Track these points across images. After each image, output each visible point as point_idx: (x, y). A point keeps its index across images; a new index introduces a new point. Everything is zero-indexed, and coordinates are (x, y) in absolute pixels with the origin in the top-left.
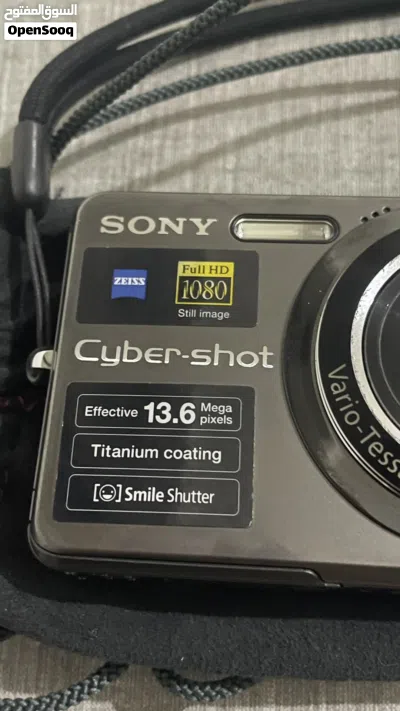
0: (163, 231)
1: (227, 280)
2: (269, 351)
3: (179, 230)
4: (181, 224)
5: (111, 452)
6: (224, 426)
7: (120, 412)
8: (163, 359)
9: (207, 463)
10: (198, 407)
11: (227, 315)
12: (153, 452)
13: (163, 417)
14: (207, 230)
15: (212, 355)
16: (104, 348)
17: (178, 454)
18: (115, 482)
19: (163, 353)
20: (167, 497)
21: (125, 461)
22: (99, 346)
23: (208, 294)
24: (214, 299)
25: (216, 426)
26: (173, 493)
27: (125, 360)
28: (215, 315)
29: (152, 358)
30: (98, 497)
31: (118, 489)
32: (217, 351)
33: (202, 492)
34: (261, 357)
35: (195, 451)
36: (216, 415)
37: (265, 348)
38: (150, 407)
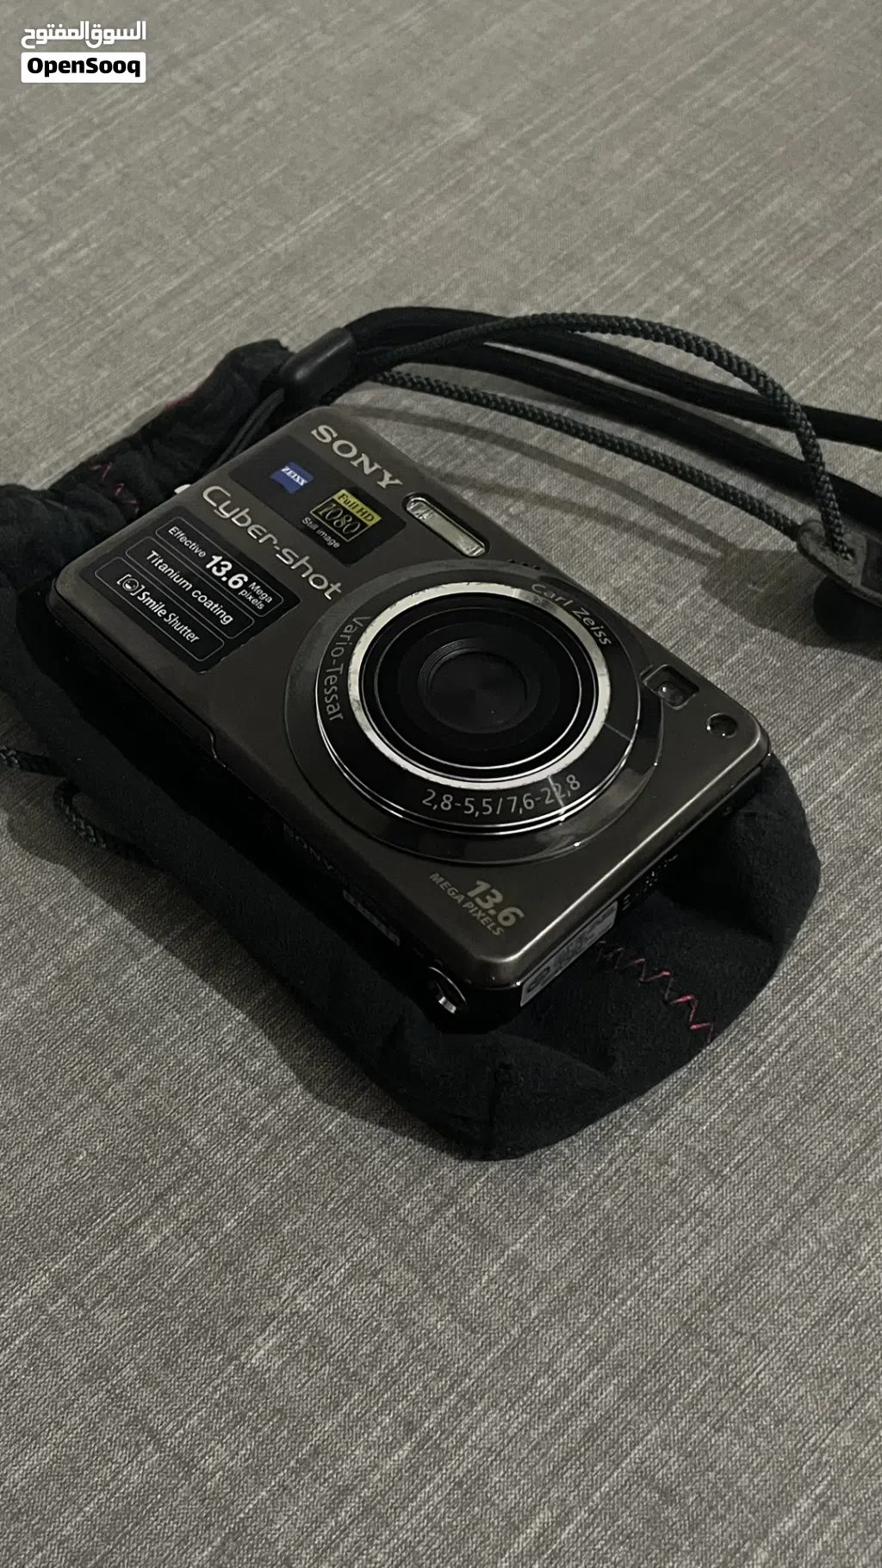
0: (355, 463)
1: (363, 525)
2: (339, 588)
3: (367, 470)
4: (373, 469)
5: (160, 564)
6: (254, 607)
7: (193, 546)
8: (259, 537)
9: (217, 619)
10: (250, 582)
11: (337, 545)
12: (188, 586)
13: (219, 570)
14: (388, 485)
15: (296, 561)
16: (229, 502)
17: (203, 599)
18: (142, 581)
19: (264, 534)
20: (167, 617)
21: (164, 576)
22: (226, 498)
23: (339, 524)
24: (340, 530)
25: (249, 603)
26: (173, 617)
27: (234, 520)
28: (328, 539)
29: (253, 532)
30: (122, 582)
31: (140, 587)
32: (304, 561)
33: (193, 631)
34: (329, 587)
35: (216, 606)
36: (256, 596)
37: (339, 585)
38: (217, 559)
